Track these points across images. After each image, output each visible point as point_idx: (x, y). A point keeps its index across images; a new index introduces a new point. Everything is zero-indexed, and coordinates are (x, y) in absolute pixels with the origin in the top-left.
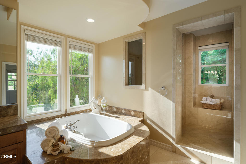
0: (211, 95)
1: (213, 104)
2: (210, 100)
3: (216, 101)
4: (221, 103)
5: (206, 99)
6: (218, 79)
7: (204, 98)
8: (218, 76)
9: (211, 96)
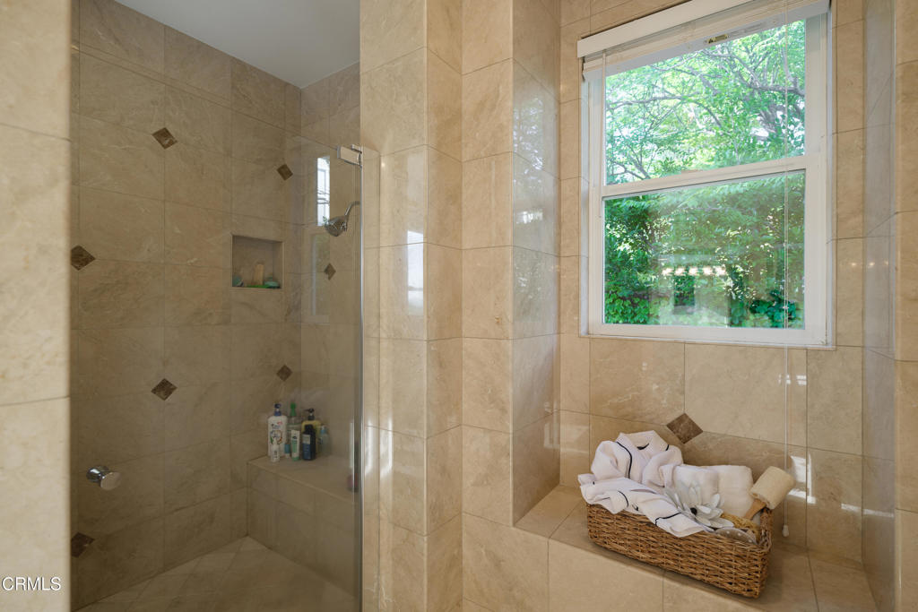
0: (671, 418)
1: (682, 526)
2: (660, 474)
3: (715, 482)
4: (765, 510)
5: (623, 457)
6: (731, 296)
7: (607, 456)
8: (730, 283)
9: (671, 426)
